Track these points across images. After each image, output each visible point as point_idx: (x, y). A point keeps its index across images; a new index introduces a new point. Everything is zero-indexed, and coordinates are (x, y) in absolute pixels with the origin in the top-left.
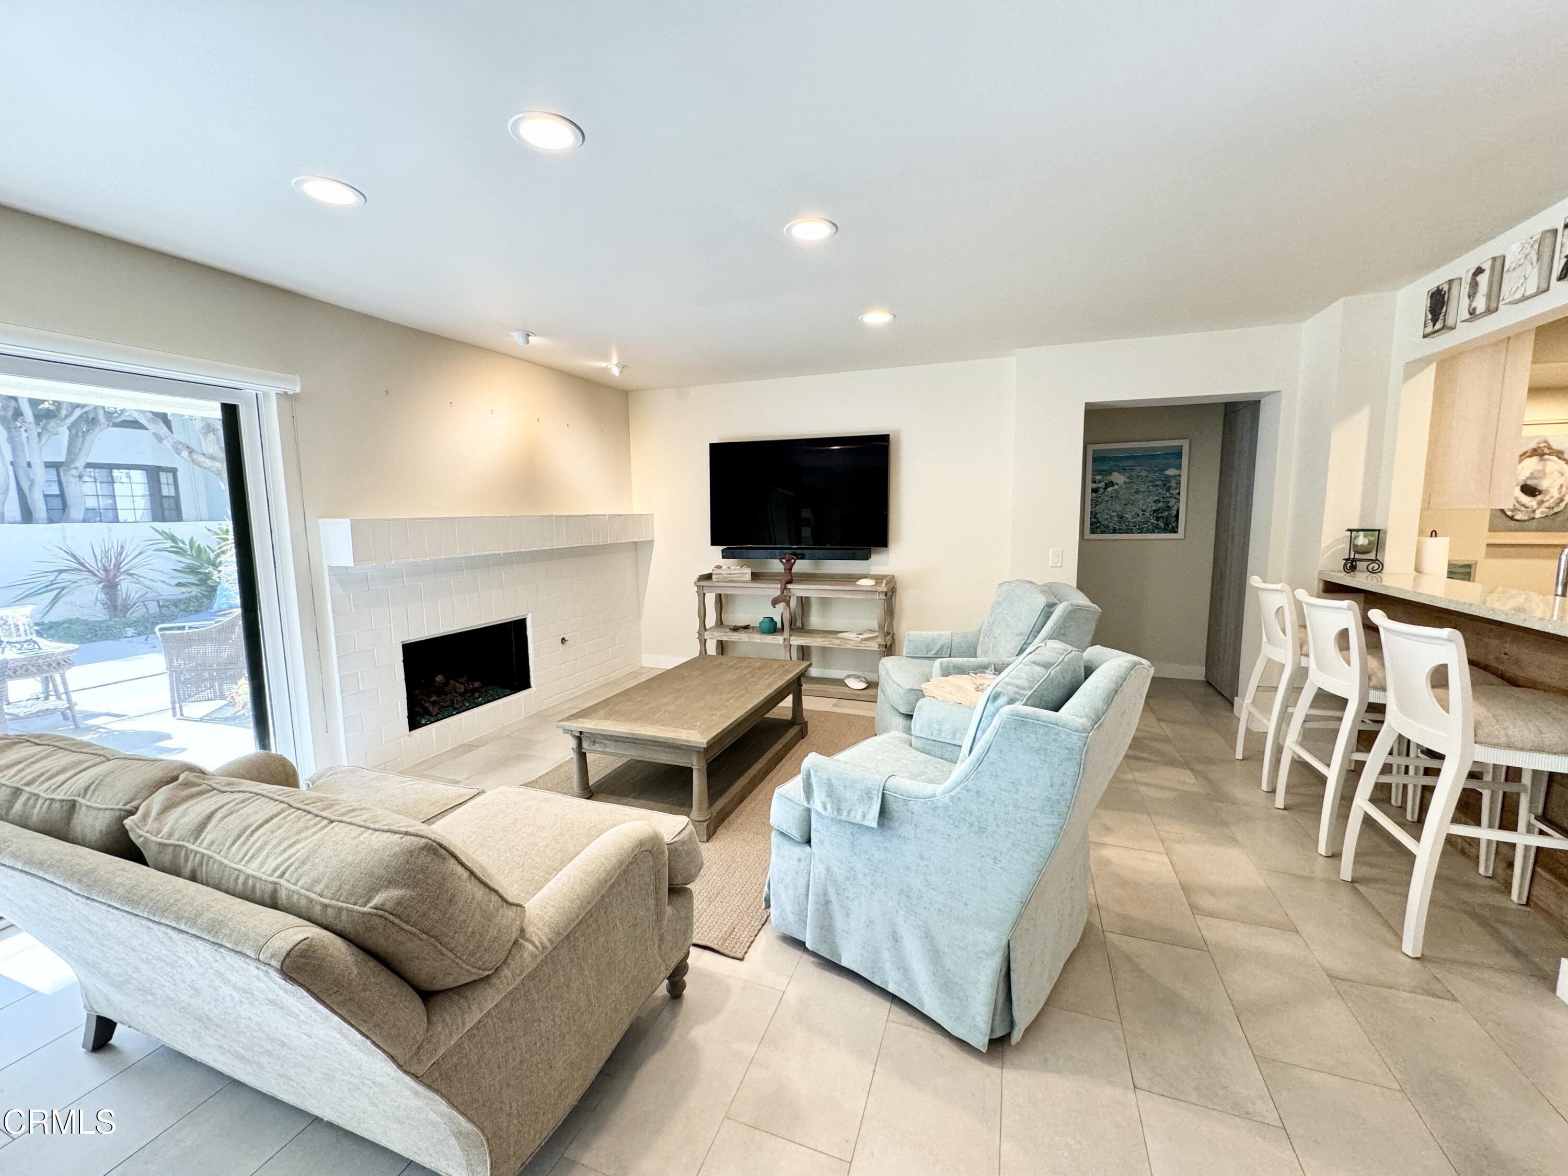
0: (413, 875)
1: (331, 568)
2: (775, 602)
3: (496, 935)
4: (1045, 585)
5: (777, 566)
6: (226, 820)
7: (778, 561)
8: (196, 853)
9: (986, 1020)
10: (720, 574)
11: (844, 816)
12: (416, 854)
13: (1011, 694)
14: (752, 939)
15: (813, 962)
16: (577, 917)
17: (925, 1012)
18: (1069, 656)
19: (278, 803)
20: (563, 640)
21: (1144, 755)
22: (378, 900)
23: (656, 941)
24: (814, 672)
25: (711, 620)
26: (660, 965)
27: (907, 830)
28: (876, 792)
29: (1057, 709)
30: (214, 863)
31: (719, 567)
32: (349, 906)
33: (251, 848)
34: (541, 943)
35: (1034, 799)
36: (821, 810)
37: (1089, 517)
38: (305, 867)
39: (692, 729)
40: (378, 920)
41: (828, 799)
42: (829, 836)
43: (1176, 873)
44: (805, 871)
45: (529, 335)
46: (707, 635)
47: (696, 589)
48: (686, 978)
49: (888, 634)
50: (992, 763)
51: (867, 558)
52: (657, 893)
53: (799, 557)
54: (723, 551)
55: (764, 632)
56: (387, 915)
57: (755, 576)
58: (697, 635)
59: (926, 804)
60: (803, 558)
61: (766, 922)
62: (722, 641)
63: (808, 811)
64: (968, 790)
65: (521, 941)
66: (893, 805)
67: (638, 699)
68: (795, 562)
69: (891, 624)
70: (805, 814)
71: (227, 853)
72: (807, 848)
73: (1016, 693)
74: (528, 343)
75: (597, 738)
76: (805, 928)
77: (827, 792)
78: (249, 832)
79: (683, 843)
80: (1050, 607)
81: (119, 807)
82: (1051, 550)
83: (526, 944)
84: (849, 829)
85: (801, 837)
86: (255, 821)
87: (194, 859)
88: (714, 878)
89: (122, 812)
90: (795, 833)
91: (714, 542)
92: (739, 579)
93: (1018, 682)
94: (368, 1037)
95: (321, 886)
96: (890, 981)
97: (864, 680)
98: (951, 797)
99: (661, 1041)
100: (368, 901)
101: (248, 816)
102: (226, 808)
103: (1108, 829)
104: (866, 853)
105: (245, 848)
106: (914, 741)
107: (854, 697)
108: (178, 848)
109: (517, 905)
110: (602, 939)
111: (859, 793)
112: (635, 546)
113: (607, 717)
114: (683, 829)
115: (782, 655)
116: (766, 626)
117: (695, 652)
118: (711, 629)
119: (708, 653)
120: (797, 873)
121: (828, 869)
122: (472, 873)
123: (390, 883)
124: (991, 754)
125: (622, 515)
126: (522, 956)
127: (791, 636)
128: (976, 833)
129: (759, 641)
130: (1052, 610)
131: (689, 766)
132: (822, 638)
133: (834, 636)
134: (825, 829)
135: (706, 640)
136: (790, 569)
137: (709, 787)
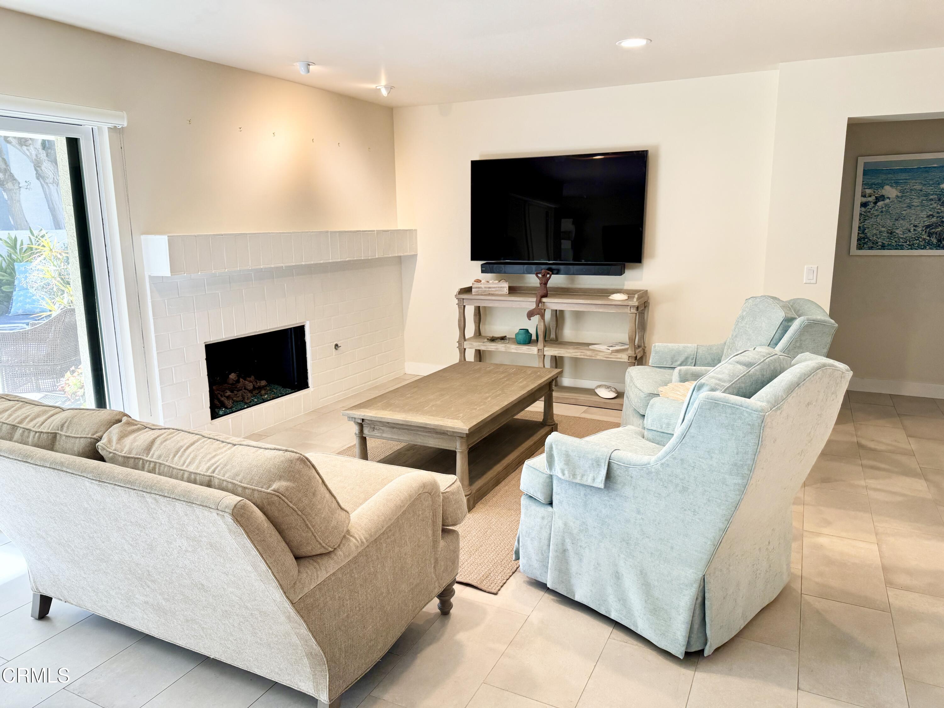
0: (293, 474)
1: (150, 276)
2: (530, 315)
3: (336, 525)
4: (789, 302)
5: (533, 280)
6: (165, 443)
7: (534, 275)
8: (150, 462)
9: (684, 634)
10: (479, 288)
11: (578, 480)
12: (294, 462)
13: (713, 385)
14: (504, 581)
15: (552, 599)
16: (383, 527)
17: (639, 632)
18: (771, 358)
19: (194, 435)
20: (336, 345)
21: (883, 466)
22: (275, 486)
23: (433, 562)
24: (566, 381)
25: (470, 331)
26: (435, 582)
27: (628, 491)
28: (603, 461)
29: (749, 395)
30: (165, 467)
31: (478, 281)
32: (259, 488)
33: (187, 459)
34: (360, 539)
35: (724, 464)
36: (560, 475)
37: (857, 231)
38: (227, 467)
39: (457, 419)
40: (276, 498)
41: (566, 467)
42: (567, 497)
43: (881, 557)
44: (547, 527)
45: (309, 65)
46: (466, 345)
47: (457, 301)
48: (452, 600)
49: (639, 347)
50: (693, 437)
51: (621, 273)
52: (434, 526)
53: (555, 272)
54: (482, 266)
55: (519, 343)
56: (281, 495)
57: (513, 290)
58: (457, 345)
59: (642, 470)
60: (558, 273)
61: (515, 571)
62: (479, 350)
63: (551, 477)
64: (675, 458)
65: (348, 536)
66: (617, 471)
67: (409, 395)
68: (550, 277)
69: (642, 338)
70: (548, 480)
71: (172, 461)
72: (549, 508)
73: (716, 384)
74: (308, 71)
75: (376, 424)
76: (546, 572)
77: (565, 461)
78: (182, 450)
79: (453, 494)
80: (789, 320)
81: (89, 436)
82: (806, 267)
83: (351, 538)
84: (583, 491)
85: (544, 500)
86: (185, 444)
87: (149, 466)
88: (474, 539)
89: (92, 439)
90: (540, 496)
91: (475, 257)
92: (497, 292)
93: (720, 376)
94: (270, 568)
95: (240, 477)
96: (613, 610)
97: (614, 390)
98: (662, 464)
99: (434, 639)
100: (269, 487)
101: (178, 442)
102: (162, 437)
103: (828, 523)
104: (595, 510)
105: (183, 459)
106: (646, 433)
107: (604, 405)
108: (137, 460)
109: (346, 511)
110: (397, 549)
111: (590, 462)
112: (399, 260)
113: (384, 408)
114: (453, 483)
115: (536, 363)
116: (521, 337)
117: (455, 359)
118: (470, 339)
119: (467, 360)
120: (541, 528)
121: (565, 524)
122: (323, 481)
123: (280, 478)
124: (692, 430)
125: (388, 231)
126: (349, 545)
127: (544, 346)
128: (680, 492)
129: (515, 351)
130: (790, 324)
131: (454, 449)
132: (574, 349)
133: (587, 348)
134: (564, 492)
135: (465, 349)
136: (546, 284)
137: (470, 471)
